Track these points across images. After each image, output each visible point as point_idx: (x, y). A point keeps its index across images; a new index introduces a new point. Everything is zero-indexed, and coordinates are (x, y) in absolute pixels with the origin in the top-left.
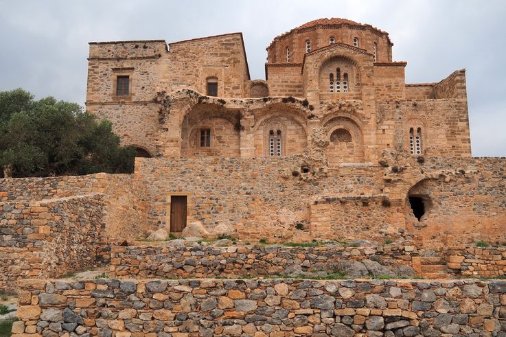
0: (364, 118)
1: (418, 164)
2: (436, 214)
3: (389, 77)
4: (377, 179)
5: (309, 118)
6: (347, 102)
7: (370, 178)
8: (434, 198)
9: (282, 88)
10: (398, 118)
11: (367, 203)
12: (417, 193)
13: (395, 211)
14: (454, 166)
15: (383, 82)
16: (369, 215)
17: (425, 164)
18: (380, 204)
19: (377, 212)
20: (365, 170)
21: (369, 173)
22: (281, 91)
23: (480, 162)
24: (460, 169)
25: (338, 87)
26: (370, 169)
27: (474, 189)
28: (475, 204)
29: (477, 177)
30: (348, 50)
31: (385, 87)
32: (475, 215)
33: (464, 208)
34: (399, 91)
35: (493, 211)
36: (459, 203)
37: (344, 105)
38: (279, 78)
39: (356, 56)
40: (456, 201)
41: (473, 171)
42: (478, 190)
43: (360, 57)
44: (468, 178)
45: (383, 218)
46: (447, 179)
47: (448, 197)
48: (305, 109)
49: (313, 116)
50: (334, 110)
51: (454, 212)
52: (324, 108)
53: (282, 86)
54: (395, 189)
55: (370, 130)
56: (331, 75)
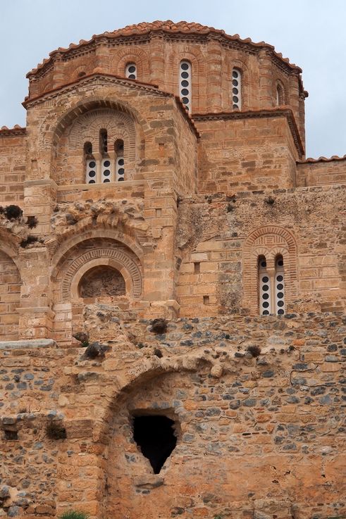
0: (146, 238)
1: (152, 336)
2: (189, 454)
3: (250, 143)
4: (57, 375)
5: (24, 244)
6: (109, 205)
7: (42, 374)
8: (184, 417)
9: (14, 183)
10: (229, 233)
11: (16, 433)
12: (147, 405)
13: (76, 448)
14: (234, 337)
15: (237, 155)
16: (18, 460)
17: (168, 335)
18: (42, 433)
19: (37, 452)
20: (32, 355)
21: (41, 362)
22: (12, 188)
23: (297, 325)
24: (250, 343)
25: (107, 173)
26: (43, 352)
27: (281, 391)
28: (280, 428)
29: (288, 361)
30: (119, 88)
31: (240, 166)
32: (278, 455)
33: (254, 438)
34: (271, 173)
35: (323, 444)
36: (244, 426)
37: (101, 211)
38: (10, 160)
39: (136, 99)
40: (237, 420)
41: (278, 348)
42: (291, 392)
43: (144, 102)
44: (264, 364)
45: (50, 467)
46: (216, 370)
47: (218, 412)
48: (10, 225)
49: (32, 240)
50: (81, 224)
51: (232, 449)
52: (58, 222)
53: (15, 178)
54: (82, 398)
55: (158, 265)
56: (88, 147)
